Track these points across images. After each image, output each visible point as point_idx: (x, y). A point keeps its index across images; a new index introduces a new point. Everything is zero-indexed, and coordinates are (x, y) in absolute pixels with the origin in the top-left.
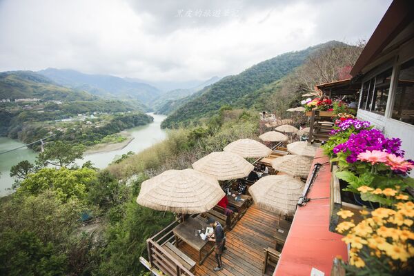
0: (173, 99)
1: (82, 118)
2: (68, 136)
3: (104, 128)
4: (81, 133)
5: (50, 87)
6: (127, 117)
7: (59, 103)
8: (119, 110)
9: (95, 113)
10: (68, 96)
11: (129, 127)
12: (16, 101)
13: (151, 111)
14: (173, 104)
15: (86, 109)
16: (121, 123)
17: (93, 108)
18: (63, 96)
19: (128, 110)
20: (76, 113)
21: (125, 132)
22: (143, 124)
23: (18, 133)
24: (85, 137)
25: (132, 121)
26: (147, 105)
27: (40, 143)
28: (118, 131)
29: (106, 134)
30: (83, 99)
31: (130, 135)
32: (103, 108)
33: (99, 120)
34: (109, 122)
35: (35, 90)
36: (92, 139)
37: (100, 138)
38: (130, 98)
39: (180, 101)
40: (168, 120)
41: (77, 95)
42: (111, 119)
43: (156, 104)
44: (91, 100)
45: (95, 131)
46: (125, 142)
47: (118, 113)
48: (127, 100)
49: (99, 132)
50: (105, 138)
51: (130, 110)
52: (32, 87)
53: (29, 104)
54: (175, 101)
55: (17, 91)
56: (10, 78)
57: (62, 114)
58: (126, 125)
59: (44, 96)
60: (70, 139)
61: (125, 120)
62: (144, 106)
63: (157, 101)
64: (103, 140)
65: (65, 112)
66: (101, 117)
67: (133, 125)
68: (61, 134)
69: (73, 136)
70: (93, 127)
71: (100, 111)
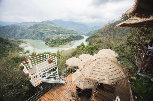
0: (93, 30)
1: (60, 35)
2: (55, 41)
3: (66, 39)
4: (59, 41)
5: (54, 25)
6: (74, 36)
7: (55, 30)
8: (73, 34)
9: (65, 34)
10: (58, 28)
11: (75, 40)
12: (45, 29)
13: (84, 34)
14: (92, 32)
15: (62, 32)
16: (72, 38)
17: (65, 33)
18: (57, 28)
19: (76, 33)
20: (59, 34)
21: (73, 41)
22: (80, 39)
23: (44, 39)
24: (60, 42)
25: (76, 38)
26: (83, 32)
27: (48, 43)
28: (70, 41)
29: (67, 41)
30: (62, 29)
31: (74, 43)
32: (68, 33)
33: (65, 37)
34: (68, 38)
35: (50, 26)
36: (61, 43)
37: (64, 43)
38: (77, 29)
39: (95, 31)
40: (88, 38)
41: (61, 28)
42: (69, 36)
43: (86, 32)
44: (65, 30)
45: (63, 40)
46: (72, 45)
47: (72, 35)
48: (76, 30)
49: (64, 41)
50: (66, 43)
51: (77, 34)
52: (49, 25)
53: (48, 30)
54: (93, 31)
55: (45, 26)
56: (44, 23)
57: (56, 34)
58: (74, 39)
59: (52, 28)
60: (55, 42)
61: (73, 37)
62: (82, 32)
63: (86, 31)
64: (65, 44)
65: (56, 33)
66: (66, 36)
67: (76, 39)
68: (53, 40)
69: (56, 41)
70: (63, 39)
71: (66, 34)
